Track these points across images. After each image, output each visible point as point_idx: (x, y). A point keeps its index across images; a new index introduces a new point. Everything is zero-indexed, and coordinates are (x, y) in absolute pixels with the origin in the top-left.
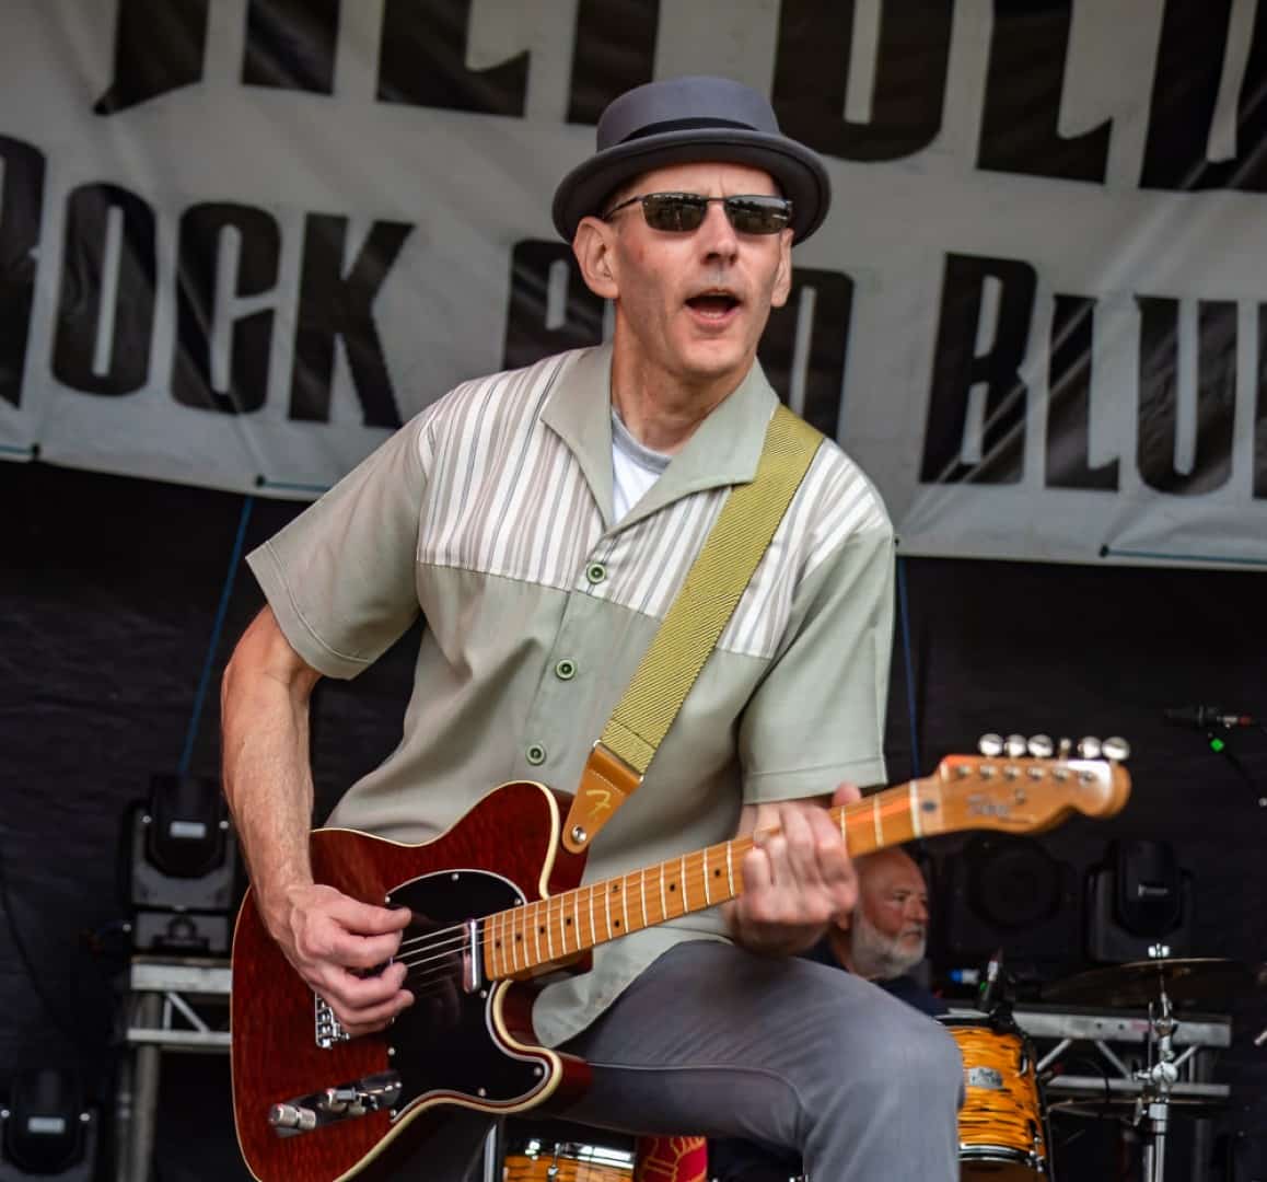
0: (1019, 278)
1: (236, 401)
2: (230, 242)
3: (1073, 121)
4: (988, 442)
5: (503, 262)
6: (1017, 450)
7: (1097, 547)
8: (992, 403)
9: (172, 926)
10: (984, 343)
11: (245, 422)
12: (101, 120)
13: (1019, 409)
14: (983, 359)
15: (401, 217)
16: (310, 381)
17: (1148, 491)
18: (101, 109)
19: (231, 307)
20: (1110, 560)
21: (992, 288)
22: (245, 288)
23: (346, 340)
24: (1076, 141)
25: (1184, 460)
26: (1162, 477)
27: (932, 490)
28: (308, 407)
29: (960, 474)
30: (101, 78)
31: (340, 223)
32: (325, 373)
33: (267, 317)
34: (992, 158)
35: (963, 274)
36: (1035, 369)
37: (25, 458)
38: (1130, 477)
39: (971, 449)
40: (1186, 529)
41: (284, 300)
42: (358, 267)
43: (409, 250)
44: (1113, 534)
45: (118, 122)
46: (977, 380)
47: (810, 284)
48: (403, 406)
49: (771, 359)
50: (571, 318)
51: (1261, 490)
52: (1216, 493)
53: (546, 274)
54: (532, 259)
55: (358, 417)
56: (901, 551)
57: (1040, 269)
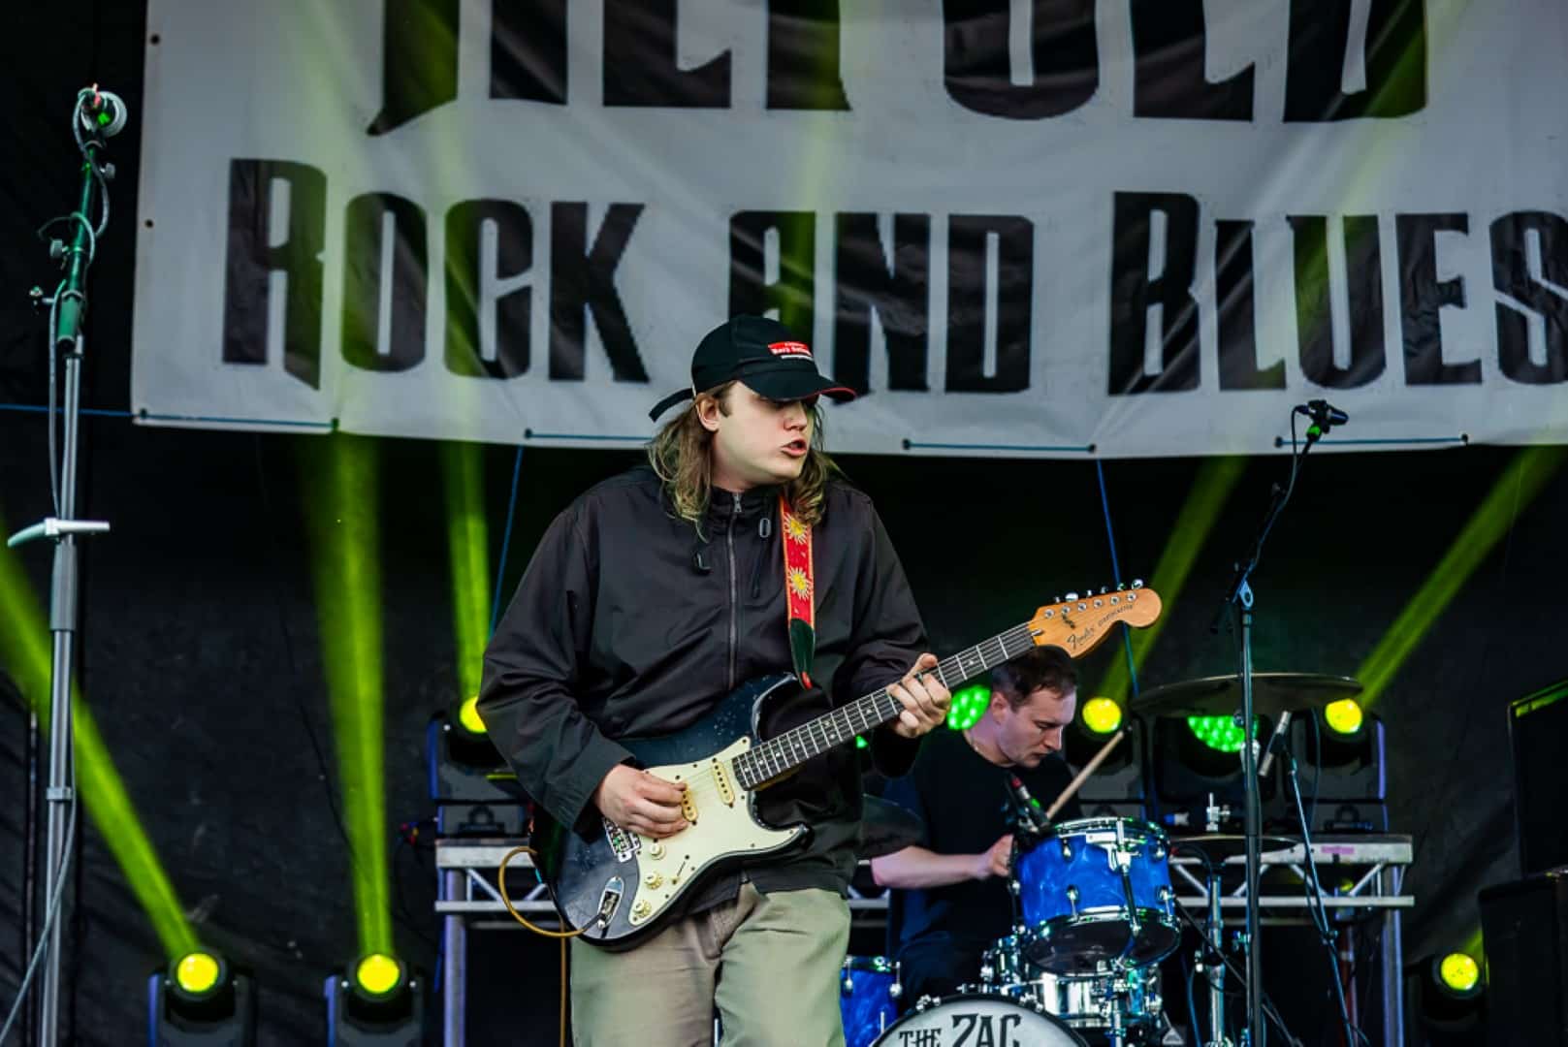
0: (1183, 210)
1: (507, 365)
2: (490, 230)
3: (1218, 68)
4: (1168, 355)
6: (1193, 361)
7: (1270, 439)
8: (1169, 321)
9: (472, 815)
10: (1156, 268)
11: (517, 385)
12: (374, 139)
13: (1192, 325)
14: (1154, 284)
15: (630, 197)
16: (563, 343)
17: (1312, 384)
18: (373, 131)
19: (494, 287)
20: (1284, 450)
21: (1158, 220)
22: (505, 271)
23: (592, 307)
24: (1222, 85)
25: (1342, 357)
26: (1326, 373)
27: (1120, 400)
28: (564, 370)
29: (1145, 385)
30: (373, 105)
31: (581, 208)
32: (578, 336)
33: (524, 295)
34: (1145, 108)
35: (1131, 210)
36: (1204, 289)
37: (326, 431)
38: (1295, 375)
39: (1153, 362)
41: (538, 278)
42: (597, 244)
43: (642, 228)
45: (387, 139)
46: (1152, 302)
47: (993, 229)
48: (647, 361)
49: (966, 297)
50: (785, 274)
51: (1414, 378)
52: (1374, 385)
53: (761, 238)
54: (748, 227)
55: (609, 373)
56: (1097, 455)
57: (1200, 200)
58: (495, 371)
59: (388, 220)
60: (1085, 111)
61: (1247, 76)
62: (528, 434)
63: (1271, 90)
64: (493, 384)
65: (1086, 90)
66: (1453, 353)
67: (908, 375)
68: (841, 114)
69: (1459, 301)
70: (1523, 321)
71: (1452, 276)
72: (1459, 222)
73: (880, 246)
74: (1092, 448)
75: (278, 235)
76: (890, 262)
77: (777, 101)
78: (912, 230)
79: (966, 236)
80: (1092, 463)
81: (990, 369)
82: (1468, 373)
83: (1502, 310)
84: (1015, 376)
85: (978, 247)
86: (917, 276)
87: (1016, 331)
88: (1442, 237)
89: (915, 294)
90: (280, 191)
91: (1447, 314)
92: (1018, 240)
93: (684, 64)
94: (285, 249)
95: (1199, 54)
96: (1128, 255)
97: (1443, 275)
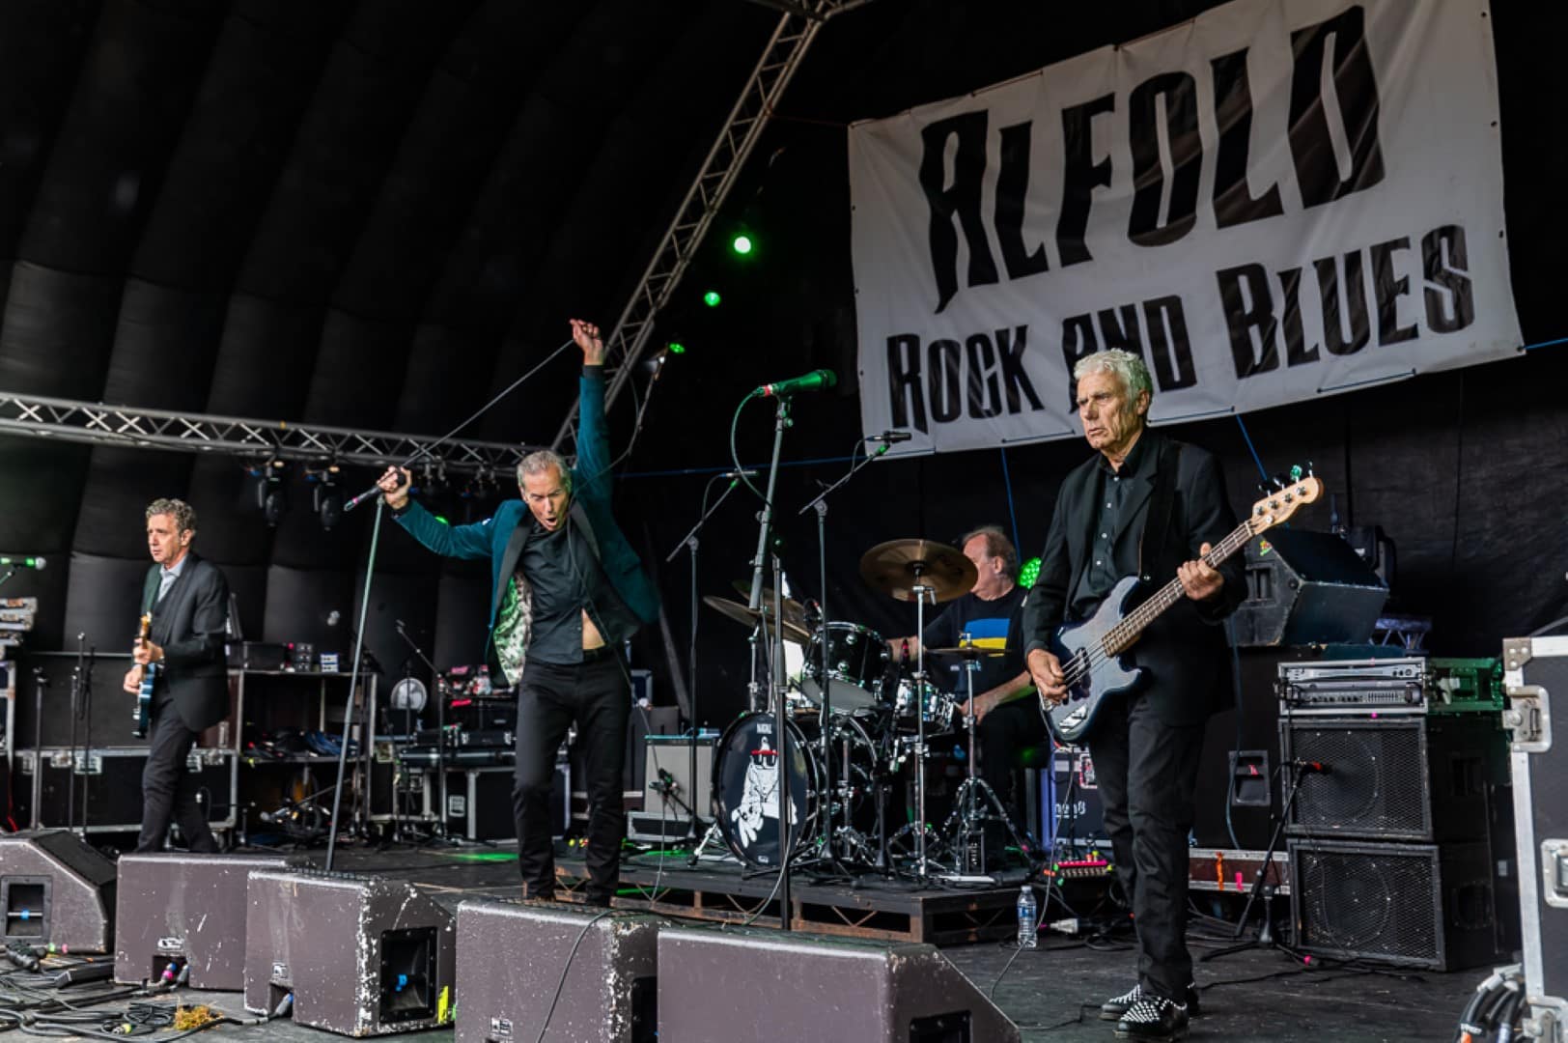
0: (1256, 273)
1: (993, 413)
2: (979, 347)
3: (1257, 190)
4: (1264, 352)
5: (1060, 331)
6: (1275, 355)
7: (1315, 390)
8: (1262, 333)
10: (1248, 307)
11: (996, 419)
12: (937, 315)
13: (1273, 334)
14: (1250, 315)
15: (1023, 323)
16: (1012, 396)
17: (1333, 356)
18: (937, 312)
19: (986, 374)
20: (1323, 394)
21: (1243, 281)
22: (987, 367)
23: (1018, 376)
24: (1261, 199)
25: (1347, 336)
26: (1339, 349)
27: (1244, 381)
28: (1015, 408)
29: (1256, 370)
31: (1007, 332)
32: (1015, 390)
33: (995, 375)
34: (1223, 223)
35: (1227, 280)
36: (1279, 311)
37: (932, 452)
38: (1323, 351)
39: (1258, 357)
40: (1353, 370)
41: (998, 367)
42: (1014, 347)
43: (1028, 336)
44: (1322, 382)
45: (942, 313)
46: (1251, 324)
47: (1162, 304)
48: (1041, 399)
49: (1158, 341)
51: (1383, 342)
52: (1364, 349)
53: (1073, 331)
54: (1069, 325)
55: (1030, 407)
56: (1236, 412)
57: (1263, 264)
58: (989, 414)
59: (943, 351)
60: (1194, 231)
61: (1275, 190)
62: (1004, 441)
63: (1291, 194)
64: (988, 420)
65: (1191, 224)
66: (1402, 324)
68: (1089, 263)
69: (1406, 291)
70: (1440, 295)
71: (1402, 276)
72: (1403, 243)
73: (1117, 325)
74: (1233, 409)
75: (905, 369)
76: (1123, 332)
77: (1064, 262)
78: (1129, 312)
79: (1152, 309)
80: (1234, 417)
81: (1177, 377)
82: (1412, 333)
83: (1427, 291)
84: (1189, 379)
85: (1159, 315)
86: (1134, 337)
87: (1185, 356)
88: (1395, 255)
90: (904, 346)
91: (1400, 299)
92: (1174, 304)
93: (1030, 254)
94: (909, 374)
95: (1245, 187)
96: (1232, 304)
97: (1397, 277)
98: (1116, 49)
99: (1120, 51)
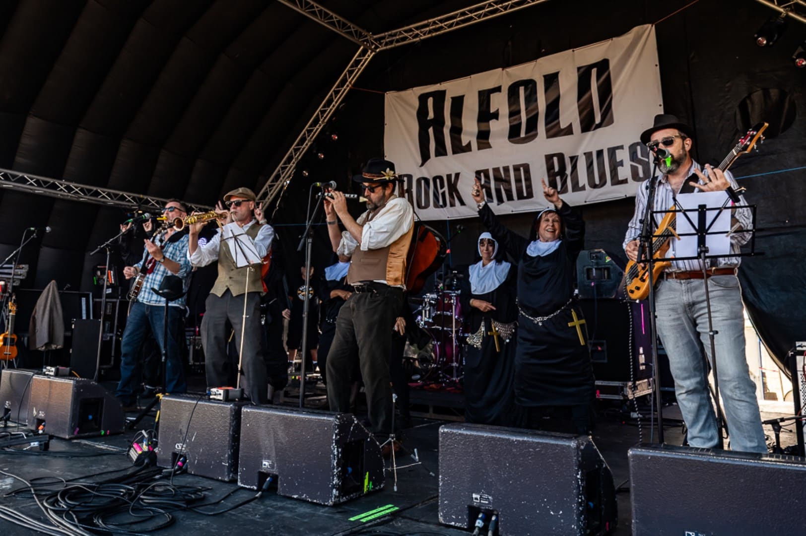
0: (561, 157)
2: (438, 181)
3: (563, 125)
4: (562, 187)
5: (474, 175)
6: (567, 188)
7: (583, 201)
8: (561, 179)
10: (557, 169)
11: (445, 209)
12: (420, 168)
13: (566, 179)
14: (557, 172)
15: (458, 172)
16: (452, 200)
17: (592, 189)
18: (421, 166)
19: (440, 191)
20: (587, 203)
21: (555, 159)
22: (441, 188)
23: (455, 192)
24: (565, 128)
25: (597, 181)
26: (594, 186)
28: (452, 205)
30: (420, 161)
31: (451, 175)
32: (453, 198)
33: (445, 192)
34: (549, 136)
35: (549, 158)
36: (569, 171)
38: (587, 187)
40: (599, 195)
41: (446, 189)
42: (454, 181)
43: (460, 177)
44: (587, 198)
45: (423, 167)
46: (557, 176)
47: (522, 167)
48: (465, 201)
49: (518, 180)
50: (485, 182)
51: (613, 184)
52: (605, 187)
53: (480, 175)
54: (478, 173)
55: (459, 204)
57: (564, 153)
58: (442, 207)
59: (423, 182)
60: (536, 139)
61: (571, 125)
62: (448, 217)
63: (577, 128)
64: (442, 209)
65: (536, 135)
66: (621, 178)
67: (510, 198)
68: (491, 149)
69: (622, 165)
70: (637, 168)
71: (620, 160)
72: (621, 147)
73: (501, 174)
75: (405, 187)
76: (503, 176)
77: (479, 148)
78: (506, 169)
79: (517, 169)
81: (525, 194)
82: (625, 181)
83: (632, 166)
84: (530, 195)
85: (519, 170)
86: (508, 179)
87: (529, 187)
88: (617, 151)
89: (508, 182)
90: (406, 179)
91: (620, 169)
92: (526, 168)
93: (464, 145)
94: (407, 190)
95: (559, 123)
96: (550, 167)
97: (618, 160)
98: (503, 70)
99: (504, 71)
